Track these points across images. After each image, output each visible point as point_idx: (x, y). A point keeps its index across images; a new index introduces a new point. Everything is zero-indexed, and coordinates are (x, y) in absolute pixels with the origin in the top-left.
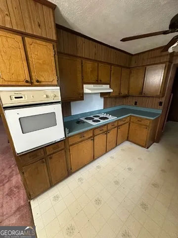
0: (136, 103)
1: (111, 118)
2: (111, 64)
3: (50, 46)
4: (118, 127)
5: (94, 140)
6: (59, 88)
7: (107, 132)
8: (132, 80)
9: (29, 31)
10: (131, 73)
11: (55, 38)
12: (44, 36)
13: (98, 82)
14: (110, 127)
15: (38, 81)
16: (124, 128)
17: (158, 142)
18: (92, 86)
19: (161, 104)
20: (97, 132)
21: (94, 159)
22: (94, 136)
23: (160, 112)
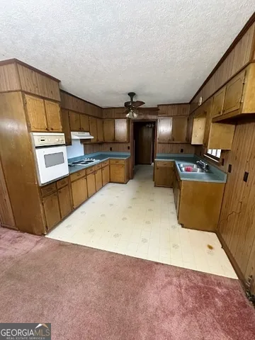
0: (111, 149)
1: (96, 161)
2: (89, 115)
3: (57, 105)
4: (102, 168)
5: (86, 179)
6: (63, 134)
7: (94, 173)
8: (105, 128)
9: (47, 96)
10: (103, 123)
11: (59, 100)
12: (54, 99)
13: (81, 130)
14: (96, 168)
15: (52, 129)
16: (106, 170)
17: (132, 179)
18: (77, 133)
19: (129, 148)
20: (89, 171)
21: (88, 198)
22: (86, 175)
23: (129, 154)
